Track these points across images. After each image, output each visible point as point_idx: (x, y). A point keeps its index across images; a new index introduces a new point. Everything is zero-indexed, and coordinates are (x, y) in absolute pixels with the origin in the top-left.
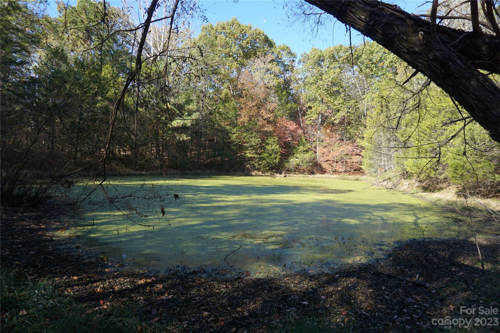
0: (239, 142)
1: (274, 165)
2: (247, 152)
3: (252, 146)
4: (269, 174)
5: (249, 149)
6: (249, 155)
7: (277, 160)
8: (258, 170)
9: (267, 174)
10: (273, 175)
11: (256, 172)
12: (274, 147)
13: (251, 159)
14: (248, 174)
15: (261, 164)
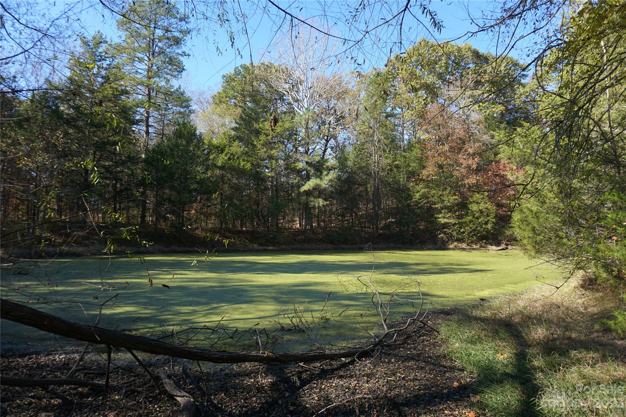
0: (425, 203)
1: (484, 233)
2: (440, 216)
3: (446, 207)
4: (478, 246)
5: (443, 211)
6: (443, 221)
7: (489, 226)
8: (459, 240)
9: (475, 246)
10: (483, 247)
11: (455, 243)
12: (482, 206)
13: (445, 225)
14: (443, 247)
15: (464, 232)
